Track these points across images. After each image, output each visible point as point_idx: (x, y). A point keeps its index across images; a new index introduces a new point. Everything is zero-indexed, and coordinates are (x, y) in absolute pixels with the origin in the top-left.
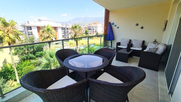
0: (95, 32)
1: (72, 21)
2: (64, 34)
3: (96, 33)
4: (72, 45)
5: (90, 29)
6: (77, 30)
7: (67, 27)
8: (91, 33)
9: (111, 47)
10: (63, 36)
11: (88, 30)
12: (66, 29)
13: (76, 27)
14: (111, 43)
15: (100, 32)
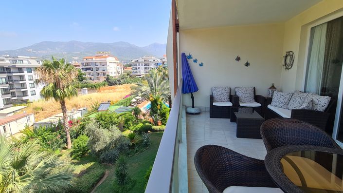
0: (102, 76)
1: (31, 50)
2: (7, 86)
3: (106, 76)
4: (41, 112)
5: (89, 69)
6: (59, 73)
7: (18, 65)
8: (92, 77)
9: (193, 107)
10: (5, 90)
11: (83, 72)
12: (12, 70)
13: (56, 65)
14: (193, 98)
15: (115, 75)
